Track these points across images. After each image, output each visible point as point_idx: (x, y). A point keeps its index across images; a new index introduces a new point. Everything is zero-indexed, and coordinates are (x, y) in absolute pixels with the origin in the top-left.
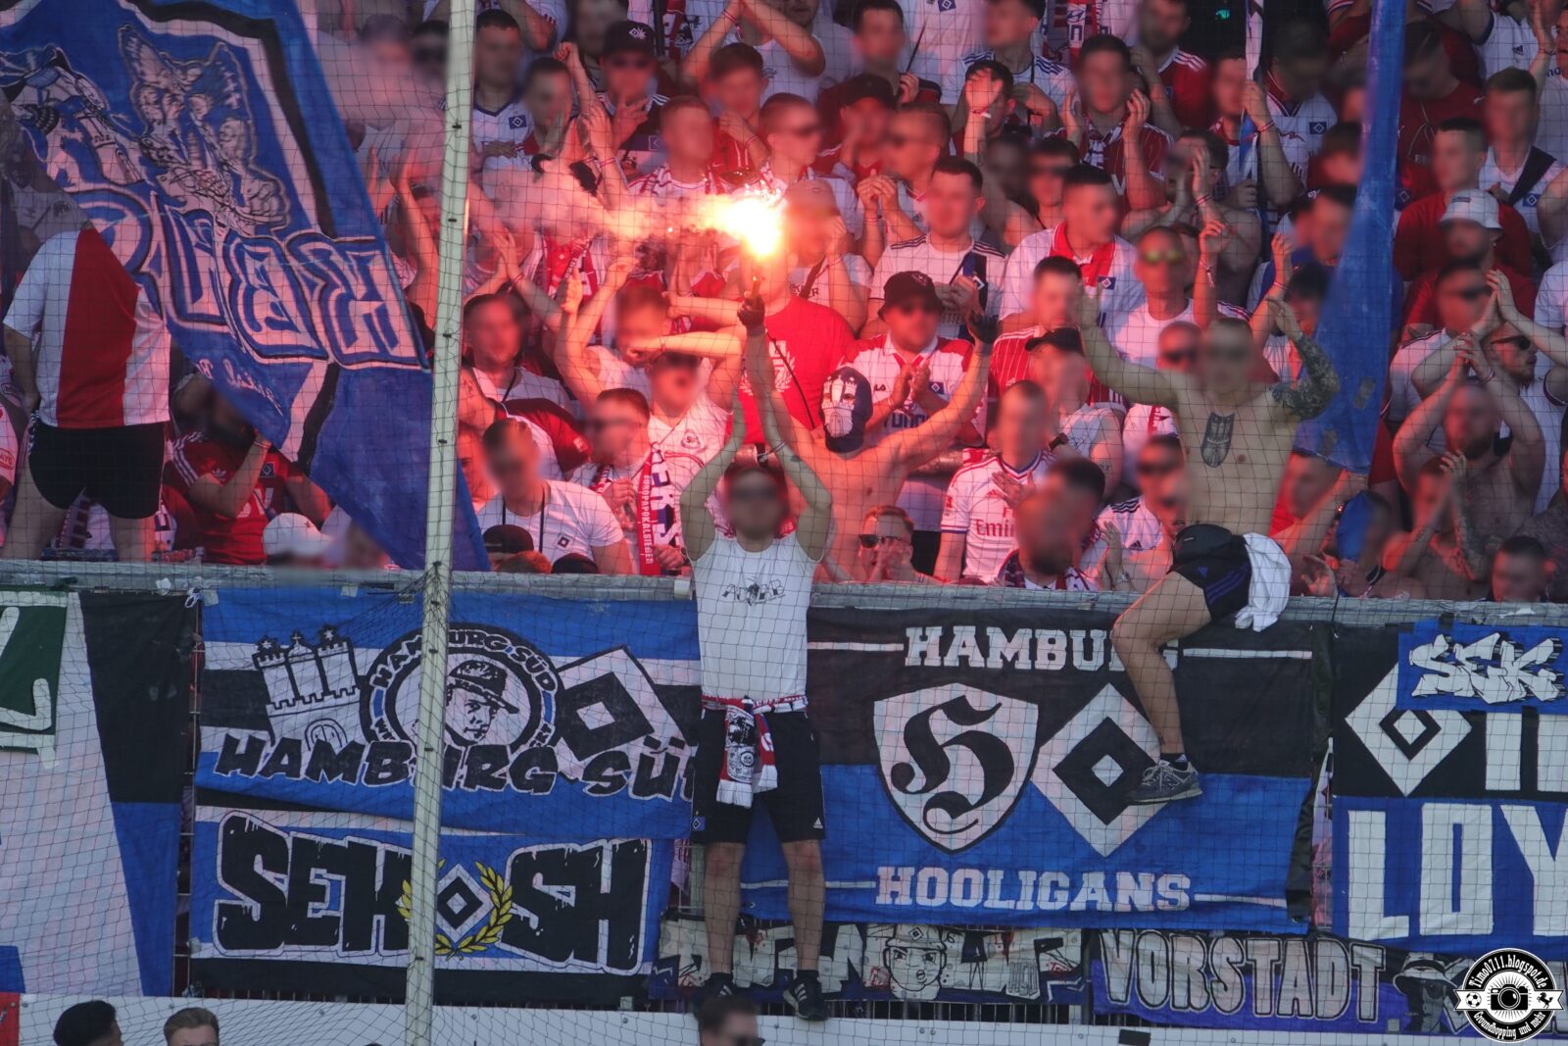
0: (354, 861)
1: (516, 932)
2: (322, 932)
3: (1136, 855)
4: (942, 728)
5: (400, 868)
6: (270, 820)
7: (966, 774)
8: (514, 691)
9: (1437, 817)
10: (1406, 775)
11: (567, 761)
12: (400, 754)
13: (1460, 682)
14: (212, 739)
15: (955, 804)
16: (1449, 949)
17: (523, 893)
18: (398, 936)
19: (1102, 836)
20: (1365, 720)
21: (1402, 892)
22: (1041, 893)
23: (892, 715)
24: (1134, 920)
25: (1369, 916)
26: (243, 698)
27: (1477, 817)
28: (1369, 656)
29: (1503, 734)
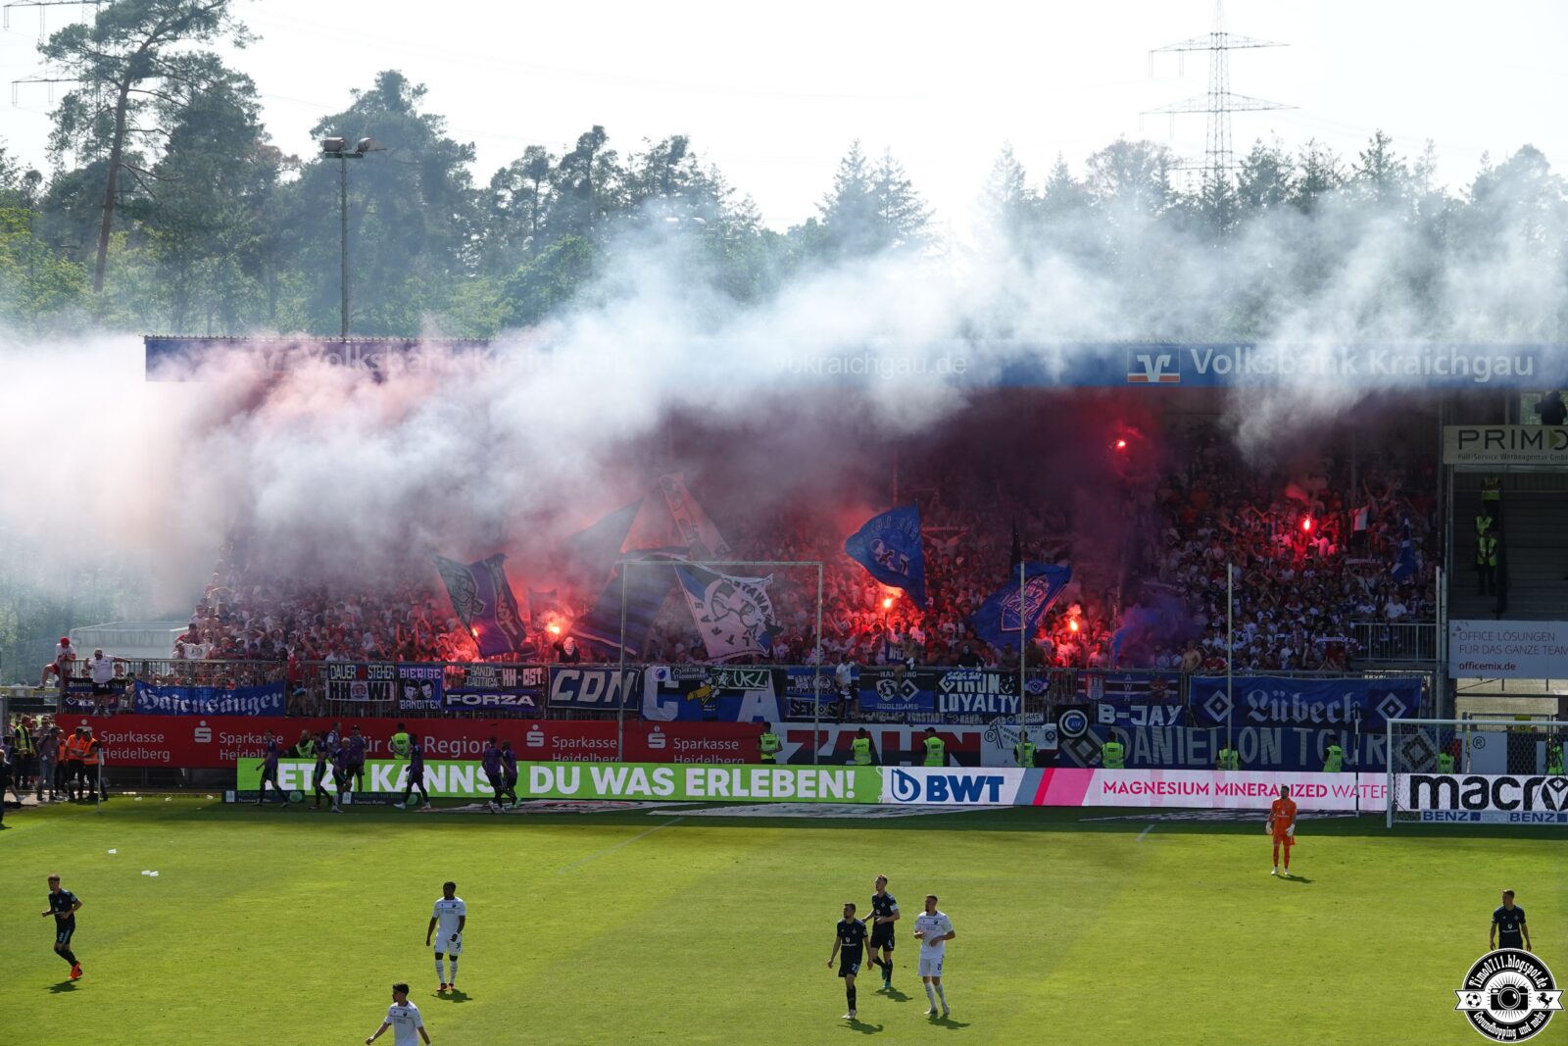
0: (808, 704)
1: (829, 713)
2: (803, 714)
3: (911, 702)
4: (885, 685)
5: (814, 705)
6: (796, 699)
7: (888, 691)
8: (829, 681)
9: (951, 696)
10: (947, 690)
12: (813, 690)
13: (954, 678)
14: (788, 688)
15: (887, 695)
16: (953, 713)
17: (830, 708)
18: (814, 714)
19: (907, 699)
20: (941, 683)
21: (947, 705)
22: (899, 707)
23: (879, 684)
24: (910, 711)
25: (942, 709)
26: (792, 683)
27: (956, 696)
28: (941, 675)
29: (960, 684)
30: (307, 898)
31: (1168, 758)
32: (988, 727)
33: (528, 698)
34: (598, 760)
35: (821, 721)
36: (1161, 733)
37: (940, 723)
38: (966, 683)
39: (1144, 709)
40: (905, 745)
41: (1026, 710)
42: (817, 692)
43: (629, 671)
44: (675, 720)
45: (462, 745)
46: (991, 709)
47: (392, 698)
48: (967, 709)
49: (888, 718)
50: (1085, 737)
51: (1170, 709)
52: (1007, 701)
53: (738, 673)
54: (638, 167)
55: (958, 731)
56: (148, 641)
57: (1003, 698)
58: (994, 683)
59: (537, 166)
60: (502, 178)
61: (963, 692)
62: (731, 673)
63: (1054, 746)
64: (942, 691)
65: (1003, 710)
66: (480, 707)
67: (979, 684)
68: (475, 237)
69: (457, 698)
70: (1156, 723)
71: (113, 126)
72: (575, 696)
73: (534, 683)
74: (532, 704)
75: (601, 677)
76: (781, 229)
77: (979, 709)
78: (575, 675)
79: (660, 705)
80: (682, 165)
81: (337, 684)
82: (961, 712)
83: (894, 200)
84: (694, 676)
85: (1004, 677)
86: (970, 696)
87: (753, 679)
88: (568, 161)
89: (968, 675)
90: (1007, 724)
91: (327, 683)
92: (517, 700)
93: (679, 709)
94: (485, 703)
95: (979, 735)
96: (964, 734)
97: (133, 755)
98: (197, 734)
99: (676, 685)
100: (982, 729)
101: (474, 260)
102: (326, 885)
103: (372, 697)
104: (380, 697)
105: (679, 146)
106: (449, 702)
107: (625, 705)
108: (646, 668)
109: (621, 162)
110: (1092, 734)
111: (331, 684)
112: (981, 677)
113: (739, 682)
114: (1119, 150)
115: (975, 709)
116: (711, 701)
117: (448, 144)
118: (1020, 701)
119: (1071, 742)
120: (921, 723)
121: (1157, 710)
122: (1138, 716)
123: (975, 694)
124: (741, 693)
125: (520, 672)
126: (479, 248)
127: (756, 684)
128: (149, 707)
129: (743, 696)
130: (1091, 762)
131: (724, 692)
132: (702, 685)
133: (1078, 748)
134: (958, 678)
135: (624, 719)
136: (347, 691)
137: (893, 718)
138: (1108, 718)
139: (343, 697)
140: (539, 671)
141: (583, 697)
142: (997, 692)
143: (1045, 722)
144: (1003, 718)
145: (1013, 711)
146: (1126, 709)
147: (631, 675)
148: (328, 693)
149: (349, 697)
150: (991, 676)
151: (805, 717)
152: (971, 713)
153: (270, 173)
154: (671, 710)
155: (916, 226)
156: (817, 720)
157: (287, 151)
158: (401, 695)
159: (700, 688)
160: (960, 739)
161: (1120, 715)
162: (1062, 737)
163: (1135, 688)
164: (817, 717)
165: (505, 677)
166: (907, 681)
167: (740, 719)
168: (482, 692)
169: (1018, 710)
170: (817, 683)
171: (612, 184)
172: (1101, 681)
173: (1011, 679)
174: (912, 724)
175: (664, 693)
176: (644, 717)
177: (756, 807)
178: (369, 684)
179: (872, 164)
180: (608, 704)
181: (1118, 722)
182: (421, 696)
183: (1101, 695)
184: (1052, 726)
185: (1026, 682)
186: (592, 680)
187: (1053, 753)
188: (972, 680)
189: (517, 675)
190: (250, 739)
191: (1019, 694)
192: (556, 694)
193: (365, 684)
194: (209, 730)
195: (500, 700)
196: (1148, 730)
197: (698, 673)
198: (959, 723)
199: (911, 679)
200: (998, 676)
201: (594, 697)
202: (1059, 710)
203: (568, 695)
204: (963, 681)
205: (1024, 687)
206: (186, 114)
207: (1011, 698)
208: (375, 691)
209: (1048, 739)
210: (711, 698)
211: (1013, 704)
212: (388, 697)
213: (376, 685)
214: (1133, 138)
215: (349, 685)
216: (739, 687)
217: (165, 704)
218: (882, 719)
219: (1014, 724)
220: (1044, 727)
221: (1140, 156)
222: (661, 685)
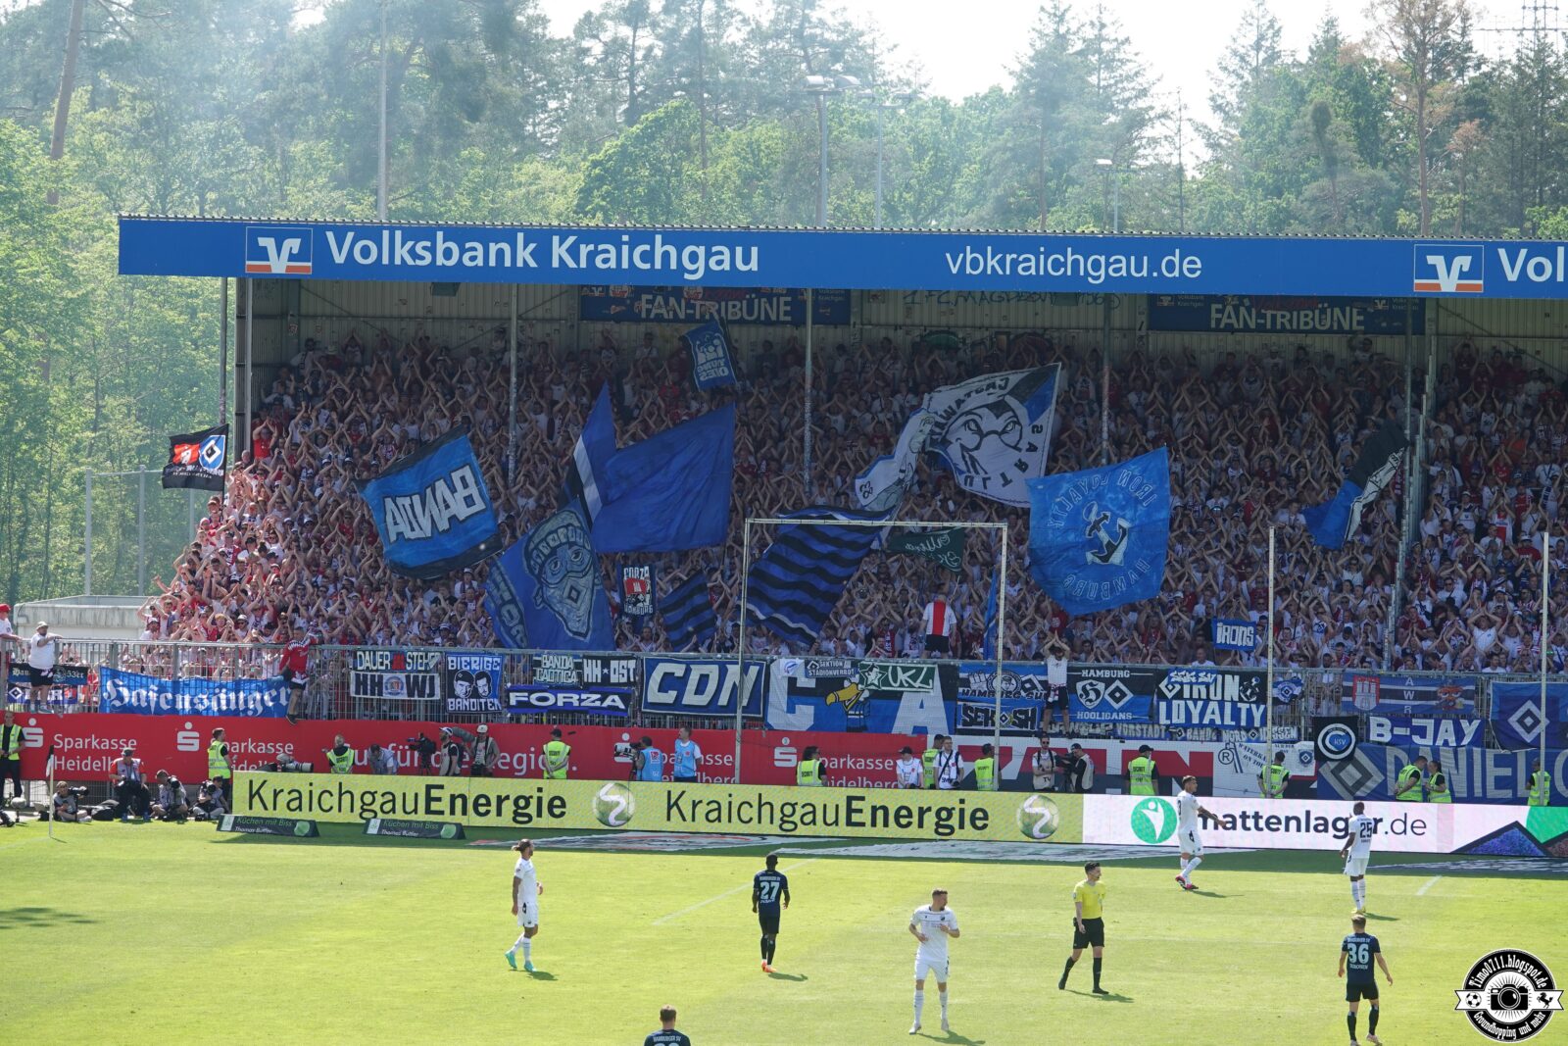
0: (985, 711)
1: (1014, 724)
2: (980, 724)
3: (1122, 710)
4: (1088, 687)
5: (994, 712)
6: (971, 704)
7: (1092, 696)
8: (1013, 681)
9: (1175, 703)
10: (1170, 695)
11: (1023, 694)
12: (993, 693)
13: (1179, 679)
14: (961, 690)
15: (1091, 701)
16: (1177, 726)
17: (1015, 717)
18: (993, 724)
19: (1116, 706)
20: (1162, 686)
21: (1169, 716)
22: (1105, 716)
23: (1079, 685)
24: (1122, 721)
25: (1163, 720)
26: (966, 683)
27: (1182, 703)
28: (1163, 674)
29: (1187, 688)
30: (323, 951)
31: (1461, 789)
32: (1222, 745)
33: (616, 697)
34: (707, 781)
35: (1003, 733)
36: (1452, 755)
37: (1160, 739)
38: (1195, 688)
39: (1430, 724)
40: (1114, 766)
41: (1274, 724)
42: (998, 696)
43: (750, 664)
44: (811, 729)
45: (529, 759)
46: (1228, 721)
47: (437, 696)
48: (1195, 720)
49: (1091, 731)
50: (1351, 758)
51: (1464, 723)
52: (1249, 711)
53: (895, 668)
55: (1184, 749)
56: (117, 620)
57: (1244, 707)
58: (1232, 687)
59: (635, 9)
60: (589, 25)
61: (1191, 698)
62: (885, 668)
63: (1310, 771)
64: (1162, 696)
65: (1243, 723)
66: (554, 709)
67: (1212, 688)
68: (553, 104)
69: (523, 696)
70: (1446, 743)
72: (679, 697)
73: (624, 680)
74: (622, 706)
75: (713, 671)
77: (1212, 721)
78: (679, 670)
79: (791, 709)
81: (365, 676)
82: (1188, 724)
83: (1108, 62)
84: (836, 672)
85: (1245, 677)
86: (1200, 704)
87: (914, 678)
89: (1197, 677)
90: (1249, 741)
91: (353, 673)
92: (602, 700)
93: (815, 715)
94: (560, 704)
95: (1210, 755)
96: (1192, 754)
97: (96, 765)
98: (180, 740)
99: (812, 684)
100: (1215, 748)
101: (551, 135)
102: (349, 934)
103: (411, 694)
104: (422, 694)
106: (513, 702)
107: (745, 709)
108: (773, 661)
110: (1360, 755)
111: (357, 676)
112: (1215, 680)
113: (895, 681)
115: (1206, 721)
116: (858, 705)
118: (1265, 710)
119: (1332, 765)
120: (1136, 738)
121: (1447, 725)
122: (1421, 732)
123: (1208, 700)
124: (898, 696)
125: (606, 663)
126: (558, 120)
127: (917, 684)
128: (117, 703)
129: (900, 698)
130: (1358, 793)
131: (876, 694)
132: (846, 683)
133: (1342, 774)
134: (1185, 680)
135: (744, 727)
136: (378, 684)
137: (1098, 731)
138: (1382, 735)
139: (373, 693)
140: (632, 664)
141: (689, 698)
142: (1236, 699)
143: (1299, 740)
144: (1243, 733)
145: (1257, 724)
146: (1405, 721)
147: (753, 670)
148: (353, 688)
149: (380, 694)
150: (1228, 677)
151: (982, 728)
152: (1201, 726)
153: (285, 12)
154: (804, 717)
155: (1136, 97)
156: (997, 733)
158: (449, 692)
159: (843, 688)
160: (1187, 760)
161: (1399, 731)
162: (1321, 759)
163: (1419, 696)
164: (997, 728)
165: (587, 670)
166: (1118, 683)
167: (895, 731)
168: (556, 689)
169: (1264, 723)
170: (998, 684)
172: (1373, 687)
173: (1254, 682)
174: (1122, 739)
175: (795, 692)
176: (769, 725)
177: (916, 845)
178: (408, 677)
180: (723, 708)
181: (1396, 741)
182: (475, 694)
183: (1373, 705)
184: (1309, 745)
185: (1275, 685)
186: (702, 676)
187: (1310, 780)
188: (1202, 683)
189: (603, 667)
190: (251, 747)
191: (1265, 703)
192: (654, 695)
193: (402, 676)
194: (196, 734)
195: (580, 700)
196: (1435, 751)
197: (841, 668)
198: (1185, 739)
199: (1123, 680)
200: (1237, 678)
201: (703, 700)
202: (1319, 723)
203: (670, 697)
204: (1191, 684)
205: (1271, 692)
207: (1254, 706)
208: (415, 686)
209: (1302, 762)
210: (858, 702)
211: (1257, 715)
212: (432, 694)
213: (416, 678)
215: (381, 677)
216: (895, 687)
217: (139, 700)
218: (1083, 731)
219: (1258, 741)
220: (1297, 746)
222: (792, 681)
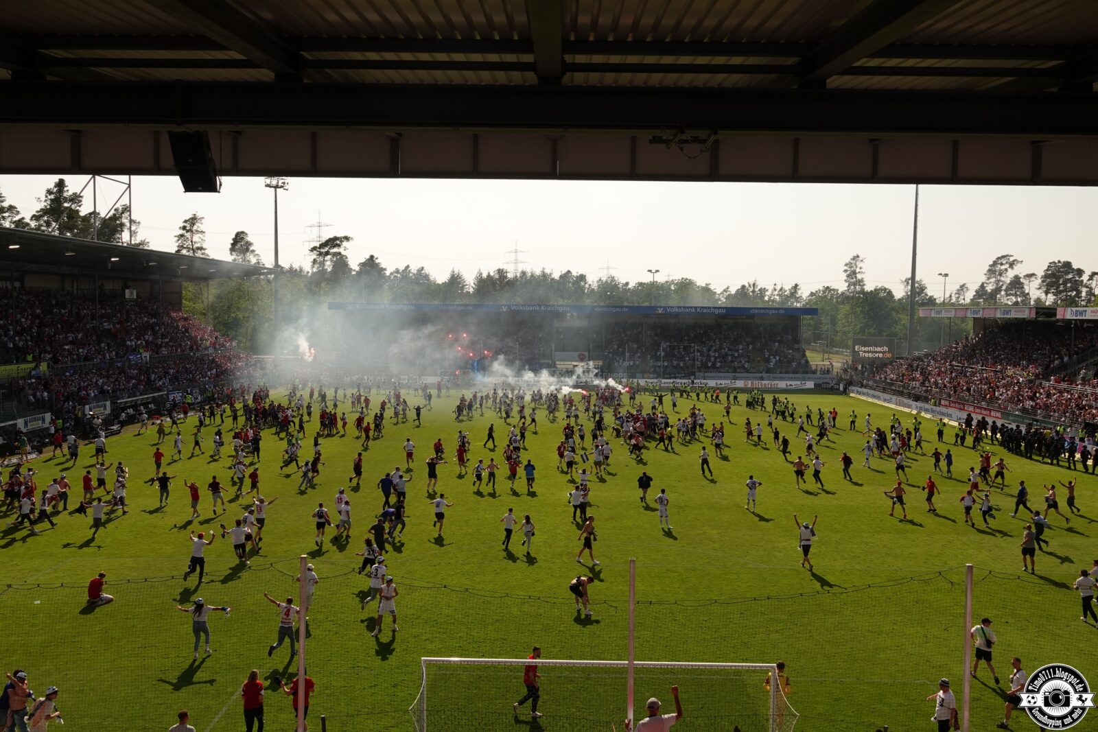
54: (415, 272)
59: (397, 271)
60: (391, 274)
71: (322, 264)
76: (441, 283)
80: (423, 272)
83: (460, 278)
88: (403, 271)
105: (423, 268)
109: (412, 271)
114: (499, 270)
117: (382, 268)
153: (351, 272)
157: (353, 269)
171: (411, 275)
179: (456, 272)
206: (335, 262)
214: (501, 268)
221: (502, 271)
